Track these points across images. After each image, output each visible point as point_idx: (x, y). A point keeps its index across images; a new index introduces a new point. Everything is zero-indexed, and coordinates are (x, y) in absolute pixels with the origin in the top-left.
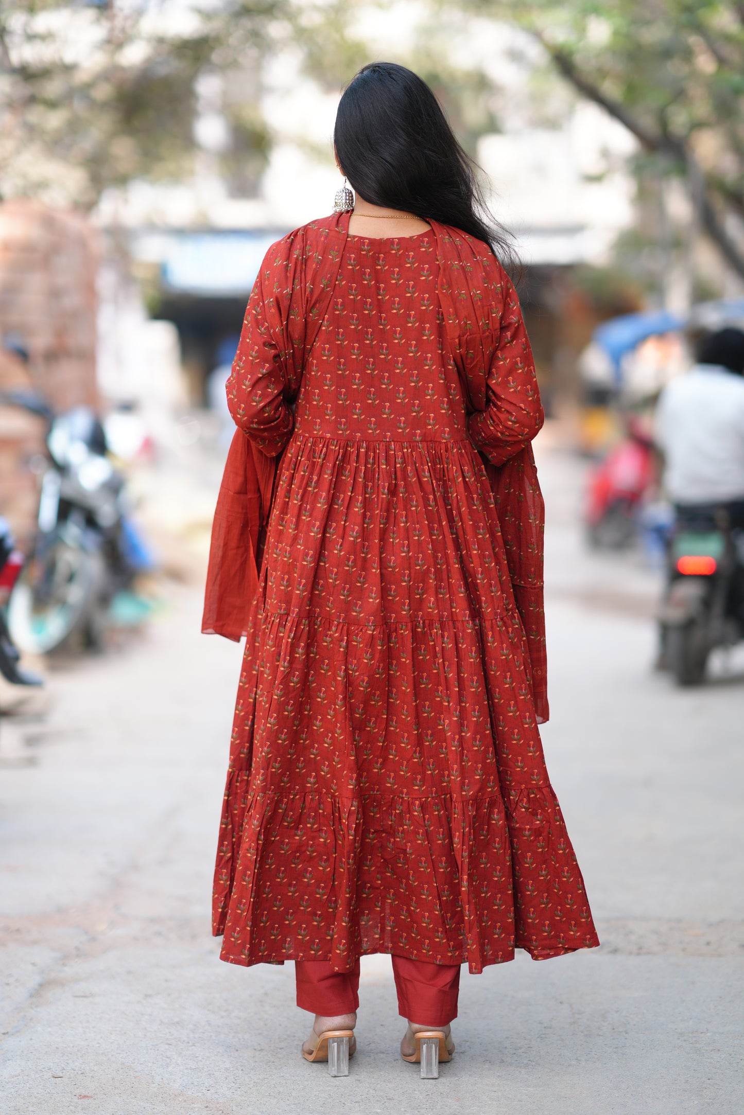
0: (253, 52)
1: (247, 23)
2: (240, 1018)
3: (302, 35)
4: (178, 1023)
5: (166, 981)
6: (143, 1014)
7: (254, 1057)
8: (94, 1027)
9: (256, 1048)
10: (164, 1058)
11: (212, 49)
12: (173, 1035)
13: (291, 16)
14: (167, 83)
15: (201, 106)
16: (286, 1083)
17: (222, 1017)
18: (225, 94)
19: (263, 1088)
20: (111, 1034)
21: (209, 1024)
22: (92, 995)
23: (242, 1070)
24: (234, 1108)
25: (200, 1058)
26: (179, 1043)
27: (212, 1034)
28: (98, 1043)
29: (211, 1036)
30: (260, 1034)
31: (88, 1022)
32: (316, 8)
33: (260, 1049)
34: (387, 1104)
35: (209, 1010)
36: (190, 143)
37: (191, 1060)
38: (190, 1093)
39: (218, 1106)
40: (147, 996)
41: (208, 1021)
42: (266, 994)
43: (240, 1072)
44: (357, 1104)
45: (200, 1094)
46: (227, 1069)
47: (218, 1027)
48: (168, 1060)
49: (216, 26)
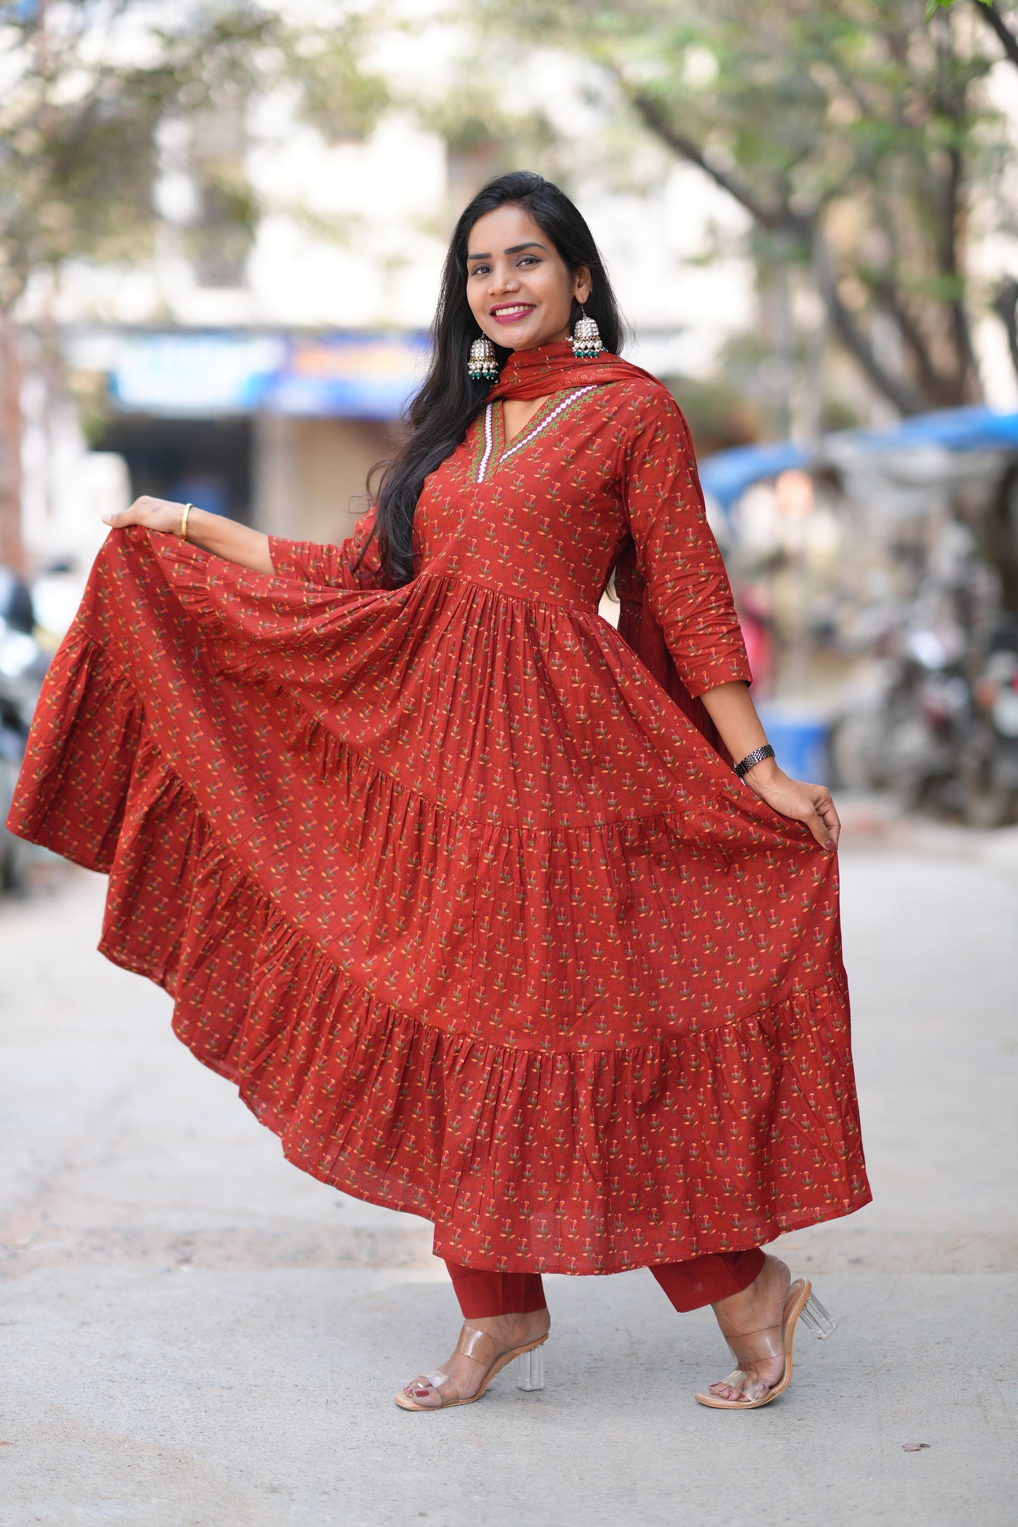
0: (231, 88)
1: (223, 51)
2: (203, 1350)
3: (297, 67)
4: (124, 1356)
5: (109, 1305)
6: (79, 1346)
7: (221, 1396)
8: (15, 1361)
9: (223, 1385)
10: (105, 1398)
11: (178, 85)
12: (117, 1370)
13: (286, 43)
14: (116, 128)
15: (164, 161)
16: (262, 1427)
17: (181, 1349)
18: (193, 144)
19: (232, 1432)
20: (38, 1369)
21: (164, 1357)
22: (13, 1323)
23: (206, 1411)
24: (195, 1456)
25: (152, 1398)
26: (124, 1379)
27: (167, 1369)
28: (21, 1380)
29: (166, 1372)
30: (229, 1369)
31: (7, 1355)
32: (318, 31)
33: (229, 1386)
34: (389, 1450)
35: (164, 1340)
36: (147, 212)
37: (140, 1399)
38: (138, 1439)
39: (174, 1454)
40: (83, 1323)
41: (162, 1354)
42: (238, 1321)
43: (203, 1414)
44: (352, 1452)
45: (151, 1440)
46: (186, 1411)
47: (176, 1360)
48: (111, 1400)
49: (182, 52)
